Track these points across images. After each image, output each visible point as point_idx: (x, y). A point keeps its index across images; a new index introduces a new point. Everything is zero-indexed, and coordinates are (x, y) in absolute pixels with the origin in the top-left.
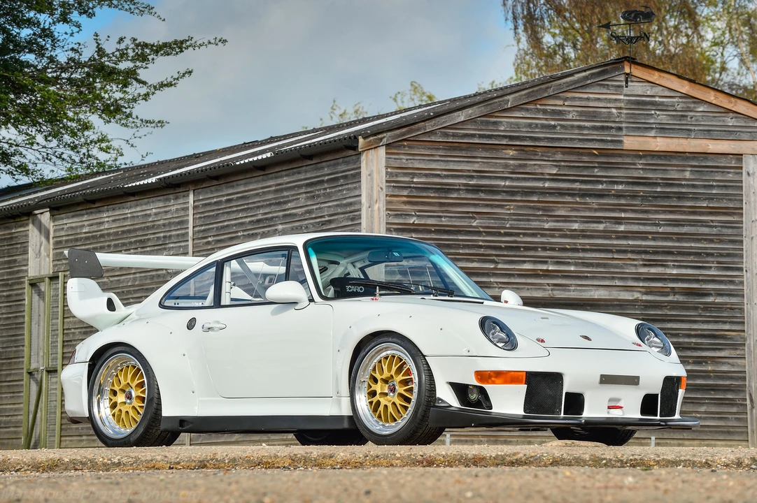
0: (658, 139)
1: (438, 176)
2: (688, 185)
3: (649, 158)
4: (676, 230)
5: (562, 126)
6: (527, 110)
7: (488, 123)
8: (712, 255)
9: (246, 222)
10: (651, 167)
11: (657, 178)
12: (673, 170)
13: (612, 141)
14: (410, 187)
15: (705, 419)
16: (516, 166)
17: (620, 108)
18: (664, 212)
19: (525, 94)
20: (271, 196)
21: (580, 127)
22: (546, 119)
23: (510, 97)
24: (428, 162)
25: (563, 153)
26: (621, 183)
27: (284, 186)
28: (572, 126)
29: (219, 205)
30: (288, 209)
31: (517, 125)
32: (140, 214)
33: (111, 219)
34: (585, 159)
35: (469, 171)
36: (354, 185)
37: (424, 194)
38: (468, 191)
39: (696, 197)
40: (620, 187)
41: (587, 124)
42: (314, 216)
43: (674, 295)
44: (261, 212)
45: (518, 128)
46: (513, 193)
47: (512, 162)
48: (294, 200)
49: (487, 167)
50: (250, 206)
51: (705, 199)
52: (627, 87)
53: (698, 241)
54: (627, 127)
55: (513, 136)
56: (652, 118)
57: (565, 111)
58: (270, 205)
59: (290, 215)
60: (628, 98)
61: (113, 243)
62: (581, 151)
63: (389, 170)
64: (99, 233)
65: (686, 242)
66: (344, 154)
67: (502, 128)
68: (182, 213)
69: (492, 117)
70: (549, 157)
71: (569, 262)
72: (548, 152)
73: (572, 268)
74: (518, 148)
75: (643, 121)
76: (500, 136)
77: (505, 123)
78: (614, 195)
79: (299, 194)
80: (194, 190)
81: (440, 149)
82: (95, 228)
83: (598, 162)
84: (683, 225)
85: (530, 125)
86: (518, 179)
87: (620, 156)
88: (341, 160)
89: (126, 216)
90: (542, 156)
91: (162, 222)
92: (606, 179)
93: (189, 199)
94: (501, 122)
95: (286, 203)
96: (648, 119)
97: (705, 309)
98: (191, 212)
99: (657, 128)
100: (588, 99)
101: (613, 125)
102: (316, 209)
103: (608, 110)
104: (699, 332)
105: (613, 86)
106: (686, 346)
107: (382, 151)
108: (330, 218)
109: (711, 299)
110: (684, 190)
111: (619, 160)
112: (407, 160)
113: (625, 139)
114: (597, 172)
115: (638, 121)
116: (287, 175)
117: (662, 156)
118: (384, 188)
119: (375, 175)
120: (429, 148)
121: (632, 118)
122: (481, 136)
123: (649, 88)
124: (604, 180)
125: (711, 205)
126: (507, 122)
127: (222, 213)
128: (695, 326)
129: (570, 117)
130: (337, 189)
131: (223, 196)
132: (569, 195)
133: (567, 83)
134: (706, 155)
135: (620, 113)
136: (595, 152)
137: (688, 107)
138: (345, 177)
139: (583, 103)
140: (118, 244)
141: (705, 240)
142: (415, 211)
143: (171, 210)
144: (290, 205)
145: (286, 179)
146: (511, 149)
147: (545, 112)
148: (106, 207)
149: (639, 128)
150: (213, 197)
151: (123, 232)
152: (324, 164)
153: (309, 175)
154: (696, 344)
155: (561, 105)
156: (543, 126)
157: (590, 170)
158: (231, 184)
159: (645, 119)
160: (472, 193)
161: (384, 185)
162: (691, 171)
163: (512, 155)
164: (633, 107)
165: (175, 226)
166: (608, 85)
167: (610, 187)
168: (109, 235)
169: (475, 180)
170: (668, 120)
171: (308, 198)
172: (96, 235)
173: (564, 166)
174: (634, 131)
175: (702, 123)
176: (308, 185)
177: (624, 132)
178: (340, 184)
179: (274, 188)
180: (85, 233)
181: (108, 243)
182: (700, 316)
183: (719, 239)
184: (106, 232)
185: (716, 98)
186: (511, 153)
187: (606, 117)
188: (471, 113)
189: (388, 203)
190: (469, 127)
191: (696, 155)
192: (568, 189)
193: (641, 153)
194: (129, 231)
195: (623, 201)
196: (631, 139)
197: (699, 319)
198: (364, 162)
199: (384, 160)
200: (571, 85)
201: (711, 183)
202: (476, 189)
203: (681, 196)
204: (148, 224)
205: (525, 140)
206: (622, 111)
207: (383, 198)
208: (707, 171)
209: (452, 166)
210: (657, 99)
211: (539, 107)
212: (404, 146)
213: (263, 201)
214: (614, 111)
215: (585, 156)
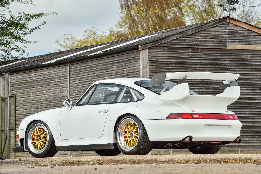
0: (239, 45)
1: (166, 59)
2: (249, 61)
3: (236, 52)
4: (245, 77)
5: (207, 41)
6: (195, 35)
7: (182, 40)
8: (257, 85)
9: (92, 76)
10: (237, 55)
11: (239, 59)
12: (244, 56)
13: (224, 46)
14: (157, 63)
15: (256, 143)
16: (192, 55)
17: (226, 34)
18: (241, 71)
19: (195, 30)
20: (102, 67)
21: (213, 41)
22: (202, 38)
23: (190, 31)
24: (162, 54)
25: (207, 51)
26: (227, 61)
27: (108, 63)
28: (210, 41)
29: (80, 70)
30: (109, 71)
31: (192, 40)
32: (47, 74)
33: (35, 76)
34: (215, 52)
35: (176, 57)
36: (137, 62)
37: (161, 65)
38: (176, 64)
39: (251, 65)
40: (227, 62)
41: (215, 40)
42: (120, 73)
43: (245, 100)
44: (98, 72)
45: (192, 42)
46: (191, 65)
47: (190, 54)
48: (111, 68)
49: (182, 56)
50: (93, 70)
51: (255, 66)
52: (228, 27)
53: (253, 80)
54: (228, 41)
55: (191, 44)
56: (237, 38)
57: (208, 35)
58: (102, 70)
59: (110, 73)
60: (229, 31)
61: (36, 84)
62: (213, 49)
63: (150, 57)
64: (30, 81)
65: (249, 81)
66: (133, 51)
67: (187, 42)
68: (65, 73)
69: (184, 38)
70: (202, 52)
71: (210, 89)
72: (202, 50)
73: (211, 91)
74: (192, 49)
75: (234, 39)
76: (186, 44)
77: (188, 40)
78: (224, 65)
79: (114, 66)
80: (70, 65)
81: (166, 49)
82: (28, 79)
83: (219, 54)
84: (247, 75)
85: (196, 41)
86: (193, 60)
87: (226, 51)
88: (131, 54)
89: (41, 75)
90: (200, 51)
91: (56, 76)
92: (222, 59)
93: (68, 68)
94: (187, 40)
95: (108, 69)
96: (235, 38)
97: (255, 104)
98: (69, 73)
99: (238, 41)
100: (215, 31)
101: (224, 40)
102: (121, 71)
103: (222, 35)
104: (254, 113)
105: (223, 27)
106: (249, 117)
107: (147, 50)
108: (127, 74)
109: (257, 101)
110: (248, 63)
111: (226, 53)
112: (155, 53)
113: (228, 45)
114: (219, 57)
115: (232, 39)
116: (108, 59)
117: (240, 51)
118: (148, 63)
119: (145, 59)
120: (163, 49)
121: (230, 38)
122: (180, 45)
123: (235, 27)
124: (221, 59)
125: (257, 68)
126: (189, 40)
127: (82, 73)
128: (252, 110)
129: (209, 38)
130: (130, 64)
131: (82, 67)
132: (210, 65)
133: (208, 26)
134: (255, 50)
135: (226, 36)
136: (218, 50)
137: (249, 34)
138: (133, 59)
139: (214, 33)
140: (38, 84)
141: (255, 80)
142: (158, 71)
143: (60, 72)
144: (110, 70)
145: (108, 61)
146: (190, 49)
147: (201, 36)
148: (33, 72)
149: (233, 41)
150: (78, 67)
151: (40, 80)
152: (124, 55)
153: (118, 59)
154: (253, 116)
155: (206, 34)
156: (201, 41)
157: (216, 56)
158: (85, 63)
159: (234, 38)
160: (177, 65)
161: (148, 62)
162: (250, 56)
163: (191, 51)
164: (230, 34)
165: (62, 78)
166: (222, 26)
167: (223, 62)
168: (34, 81)
169: (178, 60)
170: (242, 38)
171: (118, 67)
172: (29, 82)
173: (208, 55)
174: (231, 42)
175: (253, 39)
176: (117, 63)
177: (227, 43)
178: (131, 62)
179: (103, 64)
180: (24, 81)
181: (34, 84)
182: (254, 107)
183: (259, 80)
184: (33, 80)
185: (258, 31)
186: (190, 50)
187: (221, 38)
188: (177, 37)
189: (149, 68)
190: (176, 41)
191: (251, 51)
192: (209, 63)
193: (233, 50)
194: (43, 80)
195: (227, 67)
196: (230, 45)
197: (253, 108)
198: (141, 54)
199: (148, 53)
200: (210, 26)
201: (257, 60)
202: (179, 63)
203: (247, 65)
204: (50, 77)
205: (195, 46)
206: (227, 35)
207: (148, 67)
208: (255, 56)
209: (170, 55)
210: (238, 31)
211: (199, 34)
212: (154, 48)
213: (99, 68)
214: (224, 35)
215: (215, 51)
